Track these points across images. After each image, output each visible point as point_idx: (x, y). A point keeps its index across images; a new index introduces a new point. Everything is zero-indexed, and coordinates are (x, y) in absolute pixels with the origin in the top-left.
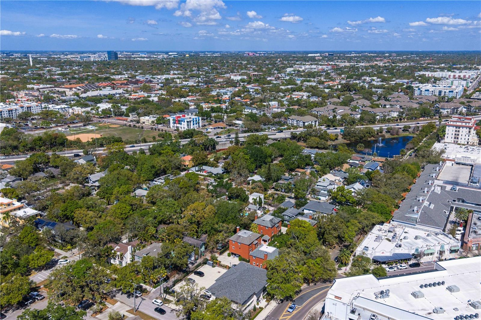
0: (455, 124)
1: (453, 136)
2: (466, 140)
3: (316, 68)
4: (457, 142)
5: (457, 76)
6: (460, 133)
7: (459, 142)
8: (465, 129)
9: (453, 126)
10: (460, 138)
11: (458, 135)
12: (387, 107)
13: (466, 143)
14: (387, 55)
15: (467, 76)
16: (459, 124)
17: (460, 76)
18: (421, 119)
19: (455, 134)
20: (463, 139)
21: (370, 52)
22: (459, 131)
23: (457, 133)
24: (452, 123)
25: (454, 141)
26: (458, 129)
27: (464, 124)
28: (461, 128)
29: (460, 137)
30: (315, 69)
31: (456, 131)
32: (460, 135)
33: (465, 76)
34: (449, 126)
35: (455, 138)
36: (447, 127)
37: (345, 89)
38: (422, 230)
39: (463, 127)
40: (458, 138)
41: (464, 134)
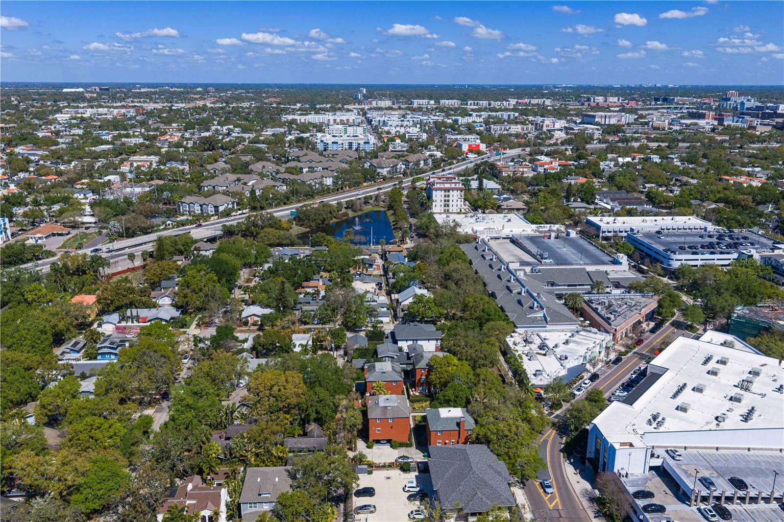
0: (442, 186)
1: (443, 203)
2: (459, 206)
3: (108, 113)
4: (448, 210)
5: (338, 121)
6: (451, 199)
7: (451, 211)
8: (455, 191)
9: (441, 189)
10: (451, 206)
11: (448, 201)
12: (305, 170)
13: (459, 211)
14: (199, 89)
15: (351, 121)
16: (447, 186)
17: (341, 120)
18: (365, 184)
19: (445, 201)
20: (455, 205)
21: (173, 85)
22: (448, 196)
23: (447, 198)
24: (438, 185)
25: (445, 210)
26: (447, 194)
27: (453, 185)
28: (451, 191)
29: (451, 203)
30: (106, 114)
31: (445, 196)
32: (451, 201)
33: (348, 120)
34: (436, 190)
35: (445, 206)
36: (434, 192)
37: (206, 147)
38: (557, 331)
39: (453, 189)
40: (448, 206)
41: (455, 198)
